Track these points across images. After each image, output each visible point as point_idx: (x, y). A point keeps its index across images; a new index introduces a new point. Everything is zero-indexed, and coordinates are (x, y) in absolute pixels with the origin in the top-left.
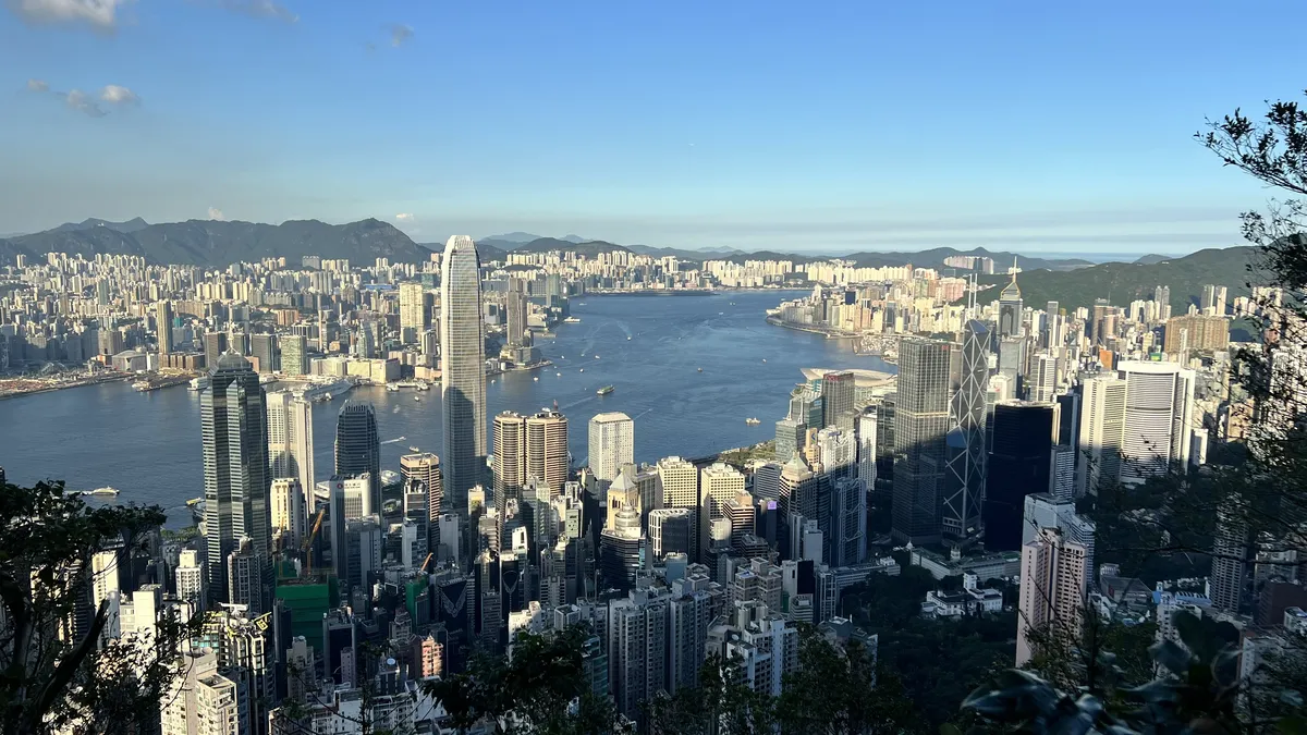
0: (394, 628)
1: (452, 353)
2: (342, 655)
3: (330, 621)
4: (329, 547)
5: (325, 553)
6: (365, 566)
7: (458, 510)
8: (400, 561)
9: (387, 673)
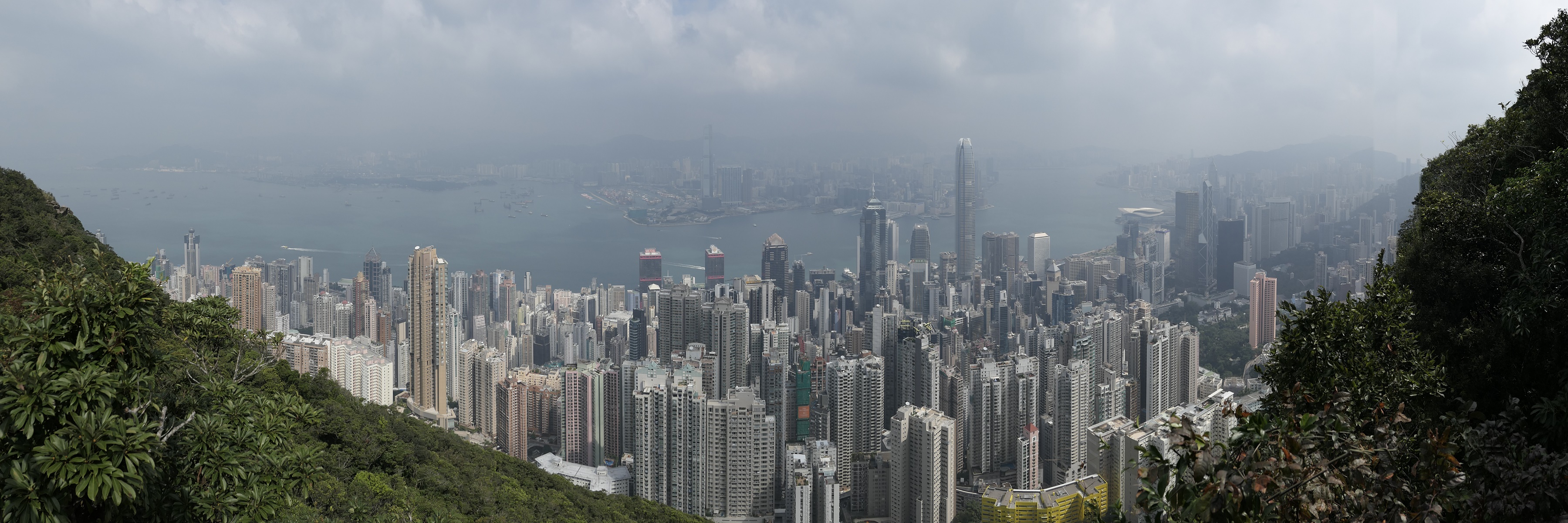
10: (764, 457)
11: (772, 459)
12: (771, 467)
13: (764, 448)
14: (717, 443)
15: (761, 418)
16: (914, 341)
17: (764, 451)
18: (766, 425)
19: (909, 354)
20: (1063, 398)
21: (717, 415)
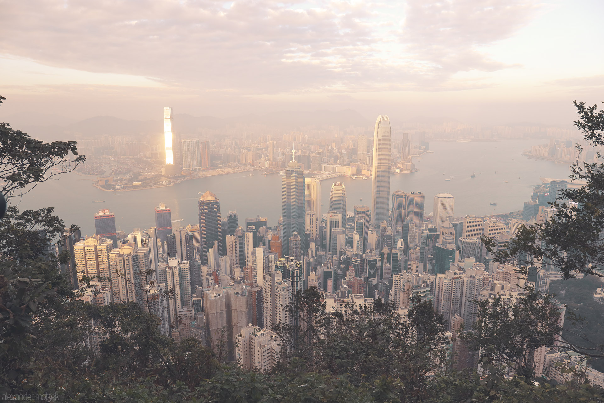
0: (348, 273)
1: (377, 164)
2: (328, 281)
3: (324, 267)
4: (326, 239)
5: (324, 241)
6: (339, 249)
7: (377, 230)
8: (352, 248)
9: (343, 290)
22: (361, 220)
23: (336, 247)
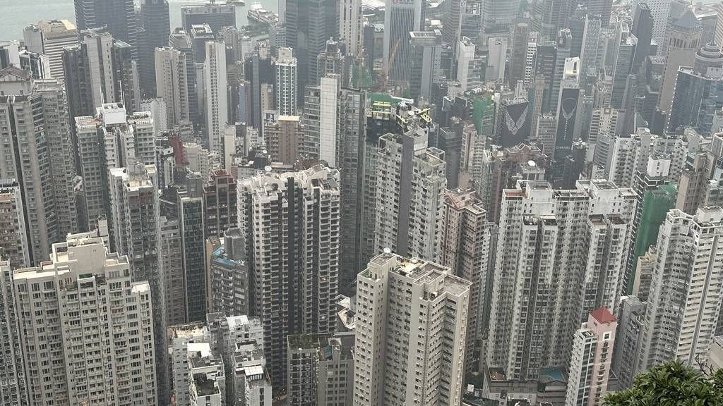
10: (134, 357)
11: (148, 358)
12: (147, 372)
13: (132, 341)
14: (43, 347)
15: (123, 288)
16: (399, 141)
17: (134, 345)
18: (133, 299)
19: (389, 163)
20: (673, 273)
21: (37, 296)
22: (474, 11)
23: (420, 75)
